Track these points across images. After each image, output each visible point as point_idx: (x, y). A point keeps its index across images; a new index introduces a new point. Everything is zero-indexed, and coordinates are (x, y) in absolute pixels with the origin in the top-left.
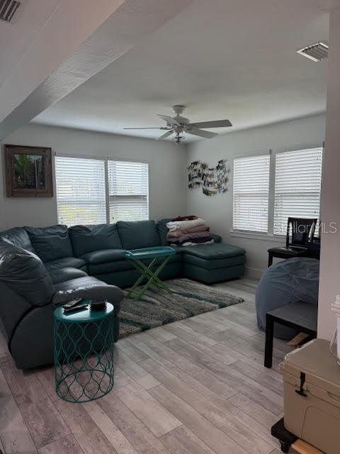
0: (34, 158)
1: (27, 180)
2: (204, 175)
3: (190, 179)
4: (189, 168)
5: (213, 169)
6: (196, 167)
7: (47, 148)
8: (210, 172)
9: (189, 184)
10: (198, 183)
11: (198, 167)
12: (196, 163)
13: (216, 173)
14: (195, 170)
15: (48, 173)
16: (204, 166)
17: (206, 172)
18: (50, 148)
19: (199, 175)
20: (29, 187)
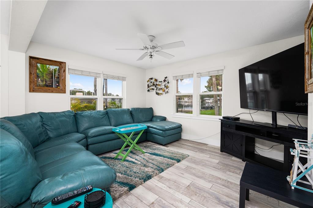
0: (52, 68)
1: (46, 81)
2: (156, 85)
3: (148, 87)
4: (148, 81)
5: (161, 82)
6: (151, 81)
7: (62, 62)
8: (160, 83)
9: (148, 89)
10: (153, 89)
11: (153, 81)
12: (152, 79)
13: (163, 84)
14: (151, 82)
15: (63, 78)
16: (156, 80)
17: (158, 83)
18: (65, 63)
19: (154, 85)
20: (47, 86)
